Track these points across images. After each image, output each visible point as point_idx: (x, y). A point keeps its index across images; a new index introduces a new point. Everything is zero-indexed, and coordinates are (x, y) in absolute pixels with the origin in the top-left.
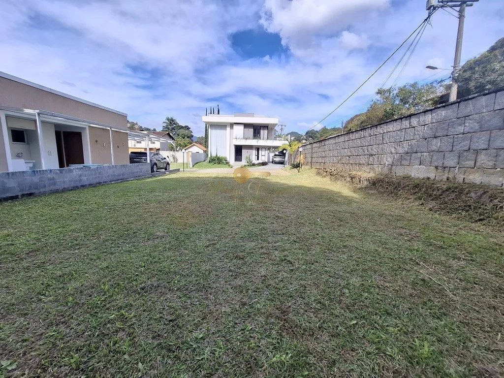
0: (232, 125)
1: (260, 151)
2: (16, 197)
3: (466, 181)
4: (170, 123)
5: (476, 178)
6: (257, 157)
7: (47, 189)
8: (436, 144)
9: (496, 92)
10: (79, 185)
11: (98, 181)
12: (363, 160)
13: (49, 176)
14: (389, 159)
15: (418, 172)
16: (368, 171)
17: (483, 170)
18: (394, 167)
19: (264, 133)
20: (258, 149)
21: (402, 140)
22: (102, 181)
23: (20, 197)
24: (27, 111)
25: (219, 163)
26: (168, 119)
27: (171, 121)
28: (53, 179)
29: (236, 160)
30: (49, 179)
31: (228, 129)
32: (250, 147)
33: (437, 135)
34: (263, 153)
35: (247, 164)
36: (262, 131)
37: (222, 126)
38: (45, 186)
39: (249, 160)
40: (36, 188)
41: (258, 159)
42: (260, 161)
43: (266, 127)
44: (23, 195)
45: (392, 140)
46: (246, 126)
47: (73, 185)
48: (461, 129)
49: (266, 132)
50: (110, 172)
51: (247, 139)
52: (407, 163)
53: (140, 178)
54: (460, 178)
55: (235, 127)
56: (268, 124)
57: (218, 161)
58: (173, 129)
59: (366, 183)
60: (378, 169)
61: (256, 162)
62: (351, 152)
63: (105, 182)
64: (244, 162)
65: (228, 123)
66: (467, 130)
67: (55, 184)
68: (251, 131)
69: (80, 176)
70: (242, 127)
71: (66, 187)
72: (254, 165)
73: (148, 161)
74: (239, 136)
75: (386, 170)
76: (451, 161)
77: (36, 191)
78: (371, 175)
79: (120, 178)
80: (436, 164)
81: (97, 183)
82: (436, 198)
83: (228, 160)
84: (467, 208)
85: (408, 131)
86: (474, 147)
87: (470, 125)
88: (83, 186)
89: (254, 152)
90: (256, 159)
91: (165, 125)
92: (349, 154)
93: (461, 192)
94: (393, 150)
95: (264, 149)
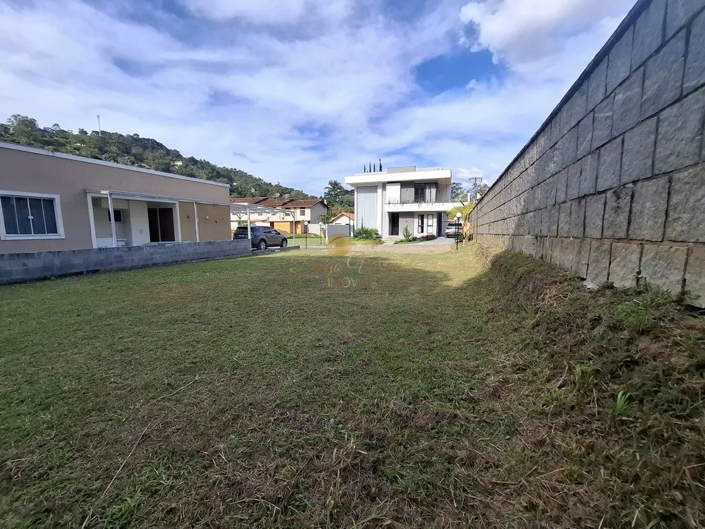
0: (384, 185)
1: (425, 220)
2: (81, 273)
4: (334, 188)
6: (420, 228)
7: (114, 267)
10: (150, 263)
11: (174, 259)
13: (116, 253)
19: (431, 193)
20: (422, 216)
22: (179, 259)
23: (85, 273)
24: (103, 192)
25: (367, 238)
26: (331, 184)
27: (335, 185)
28: (120, 256)
29: (391, 233)
30: (116, 257)
31: (380, 191)
32: (410, 214)
34: (430, 222)
35: (403, 238)
36: (427, 191)
37: (371, 188)
38: (111, 264)
39: (406, 233)
40: (102, 265)
41: (422, 231)
42: (425, 234)
43: (434, 183)
44: (88, 272)
46: (404, 184)
47: (142, 263)
49: (434, 191)
50: (191, 250)
51: (404, 203)
53: (234, 256)
55: (389, 187)
56: (437, 179)
57: (367, 235)
58: (337, 195)
61: (419, 235)
63: (184, 261)
64: (401, 236)
65: (379, 182)
67: (122, 262)
68: (411, 192)
69: (152, 254)
70: (398, 187)
71: (134, 264)
72: (415, 239)
73: (249, 237)
74: (393, 199)
77: (102, 268)
79: (205, 256)
81: (172, 262)
83: (380, 233)
88: (155, 265)
89: (416, 221)
90: (420, 231)
91: (327, 191)
95: (430, 217)
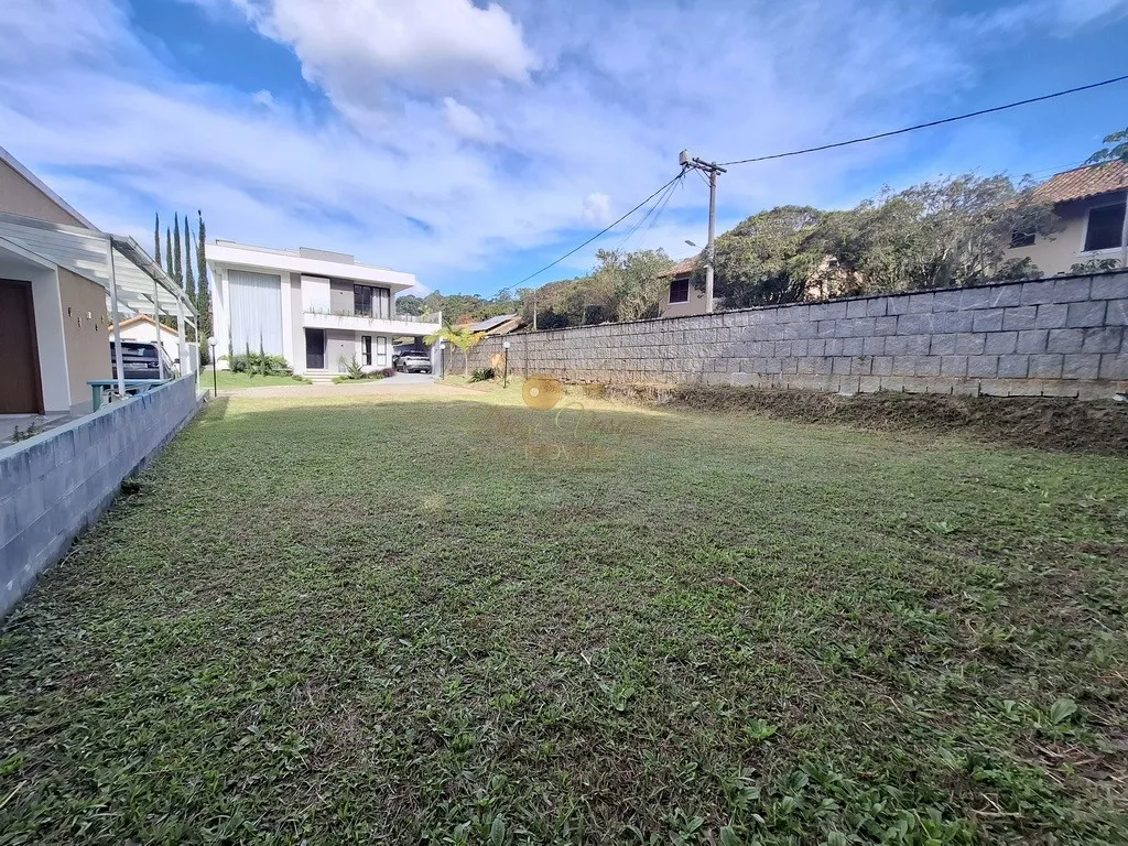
0: (296, 278)
1: (373, 345)
3: (791, 387)
5: (799, 384)
6: (365, 356)
8: (756, 348)
9: (810, 305)
12: (651, 365)
14: (697, 365)
15: (739, 379)
16: (663, 380)
17: (804, 375)
18: (705, 375)
19: (379, 303)
20: (368, 340)
21: (714, 340)
25: (266, 374)
29: (310, 365)
31: (286, 286)
32: (349, 335)
33: (757, 339)
34: (381, 348)
36: (375, 299)
37: (267, 277)
39: (354, 364)
41: (369, 362)
42: (375, 367)
43: (385, 290)
45: (699, 340)
46: (337, 283)
48: (781, 335)
49: (385, 300)
51: (337, 315)
52: (723, 369)
54: (785, 384)
55: (305, 282)
56: (389, 285)
57: (264, 367)
59: (666, 398)
60: (681, 378)
61: (367, 369)
62: (627, 352)
65: (284, 271)
66: (787, 336)
68: (348, 297)
70: (326, 285)
72: (364, 376)
74: (319, 305)
75: (693, 378)
76: (773, 368)
78: (671, 386)
80: (759, 370)
82: (771, 406)
83: (289, 363)
84: (801, 412)
85: (722, 331)
86: (794, 353)
87: (788, 332)
89: (360, 347)
90: (365, 362)
92: (623, 356)
93: (792, 397)
94: (702, 354)
95: (382, 340)
